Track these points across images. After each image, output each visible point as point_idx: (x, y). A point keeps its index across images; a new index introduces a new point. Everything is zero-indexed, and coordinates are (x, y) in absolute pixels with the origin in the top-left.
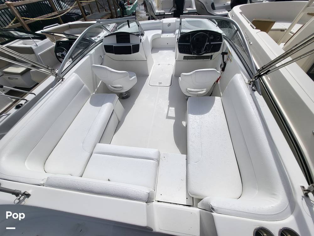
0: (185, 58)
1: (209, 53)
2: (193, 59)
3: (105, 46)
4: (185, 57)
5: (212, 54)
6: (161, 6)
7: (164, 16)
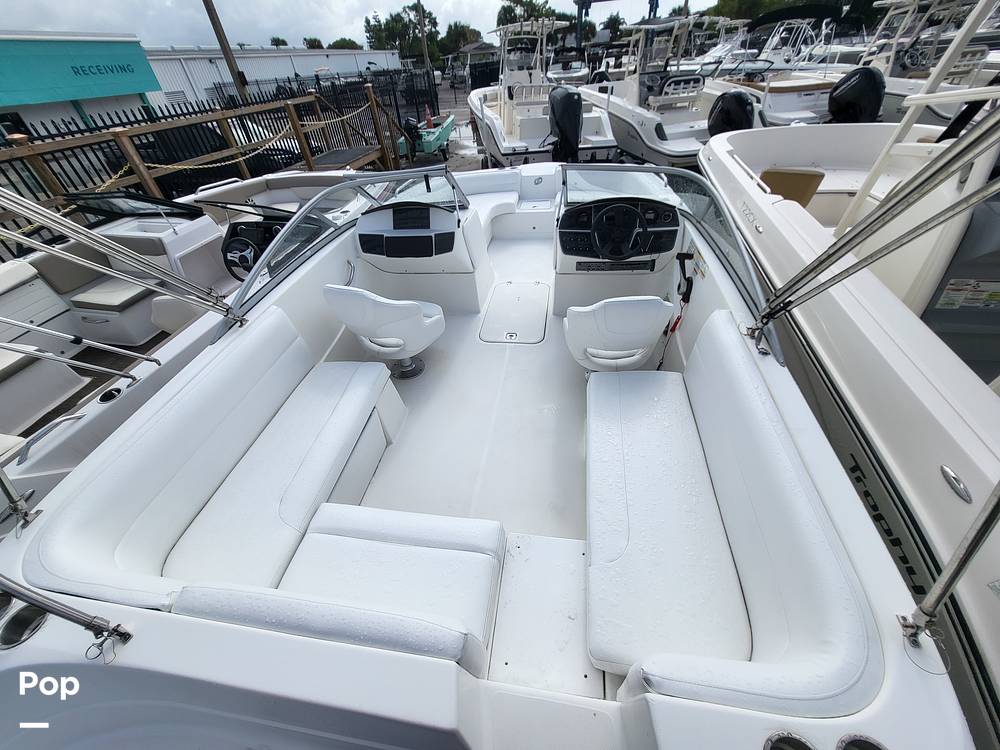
0: (580, 266)
1: (645, 253)
2: (601, 270)
3: (362, 237)
4: (579, 263)
6: (517, 130)
7: (526, 157)
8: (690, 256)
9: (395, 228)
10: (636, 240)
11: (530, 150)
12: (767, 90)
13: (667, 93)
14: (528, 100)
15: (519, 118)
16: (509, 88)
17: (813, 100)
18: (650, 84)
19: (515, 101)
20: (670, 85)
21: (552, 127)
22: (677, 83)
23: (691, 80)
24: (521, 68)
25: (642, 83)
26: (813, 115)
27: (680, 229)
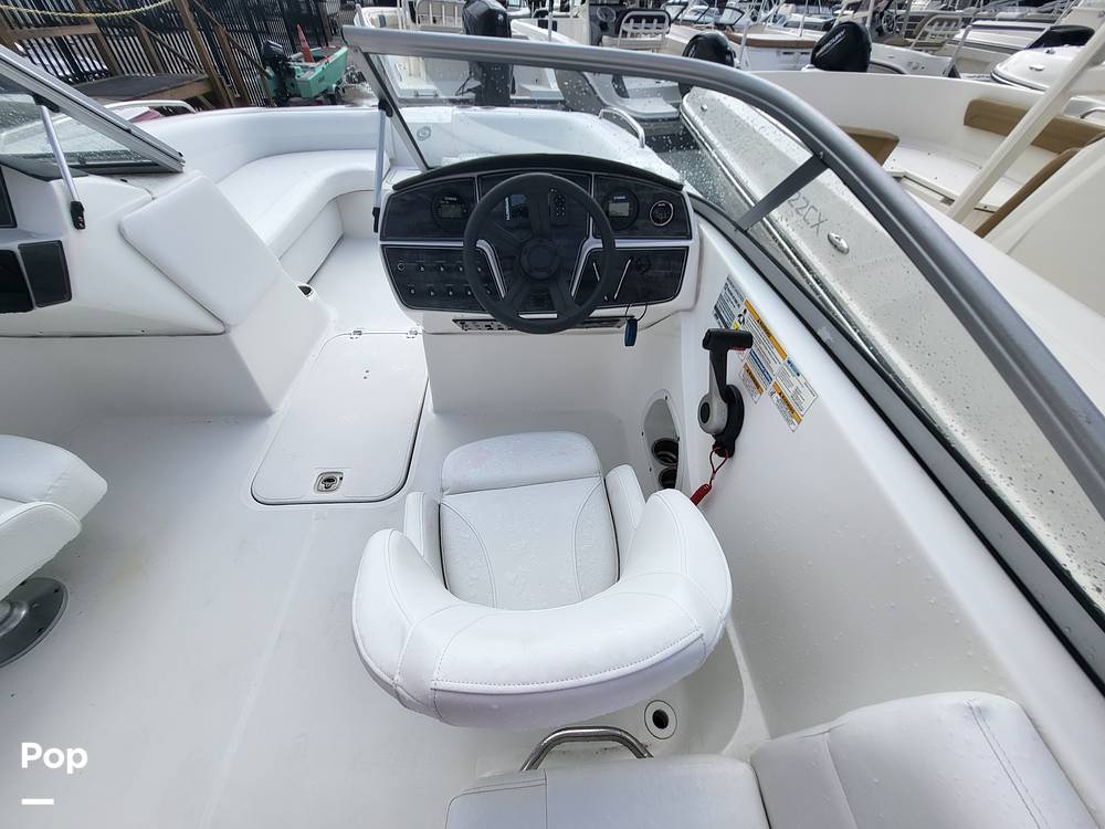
5: (636, 311)
8: (744, 341)
11: (441, 97)
12: (744, 42)
13: (625, 33)
14: (438, 24)
16: (410, 4)
17: (793, 61)
18: (603, 19)
19: (419, 24)
20: (628, 21)
22: (638, 19)
25: (593, 18)
27: (692, 244)
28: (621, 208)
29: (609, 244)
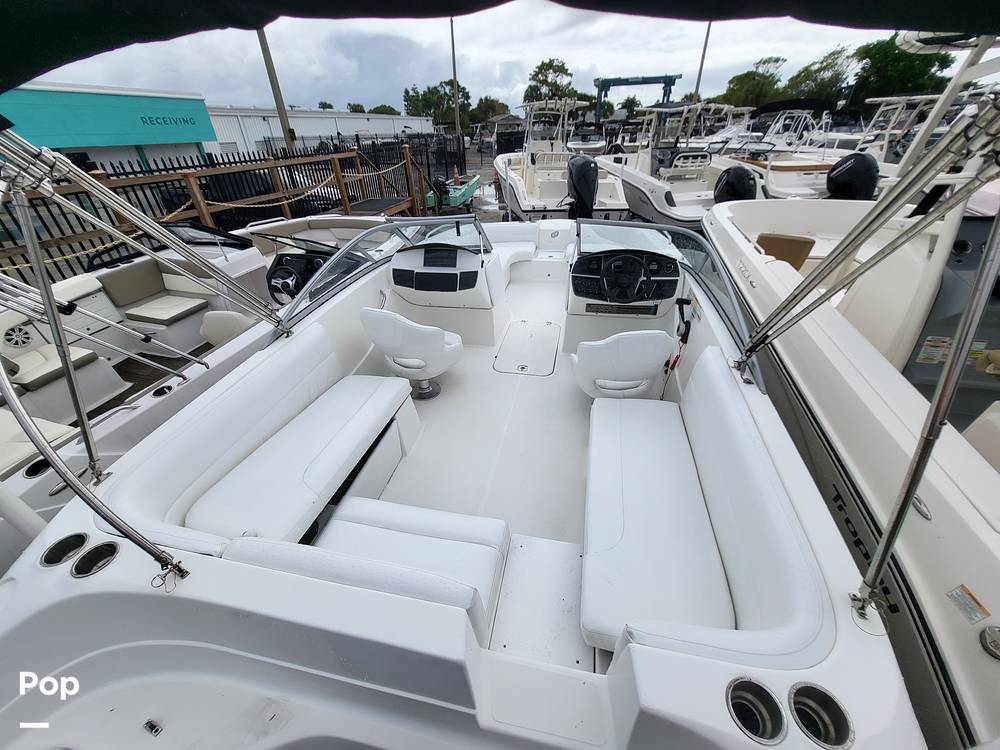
1: (648, 299)
2: (610, 312)
3: (395, 271)
4: (589, 305)
5: (656, 302)
6: (538, 191)
7: (544, 214)
8: (688, 302)
9: (425, 265)
10: (640, 286)
11: (548, 208)
12: (769, 167)
13: (676, 166)
14: (549, 165)
15: (540, 180)
16: (532, 155)
17: (812, 179)
18: (662, 157)
19: (537, 165)
20: (679, 159)
21: (570, 189)
22: (686, 158)
23: (698, 156)
24: (544, 138)
25: (653, 157)
26: (813, 192)
27: (680, 279)
28: (654, 267)
29: (648, 278)
